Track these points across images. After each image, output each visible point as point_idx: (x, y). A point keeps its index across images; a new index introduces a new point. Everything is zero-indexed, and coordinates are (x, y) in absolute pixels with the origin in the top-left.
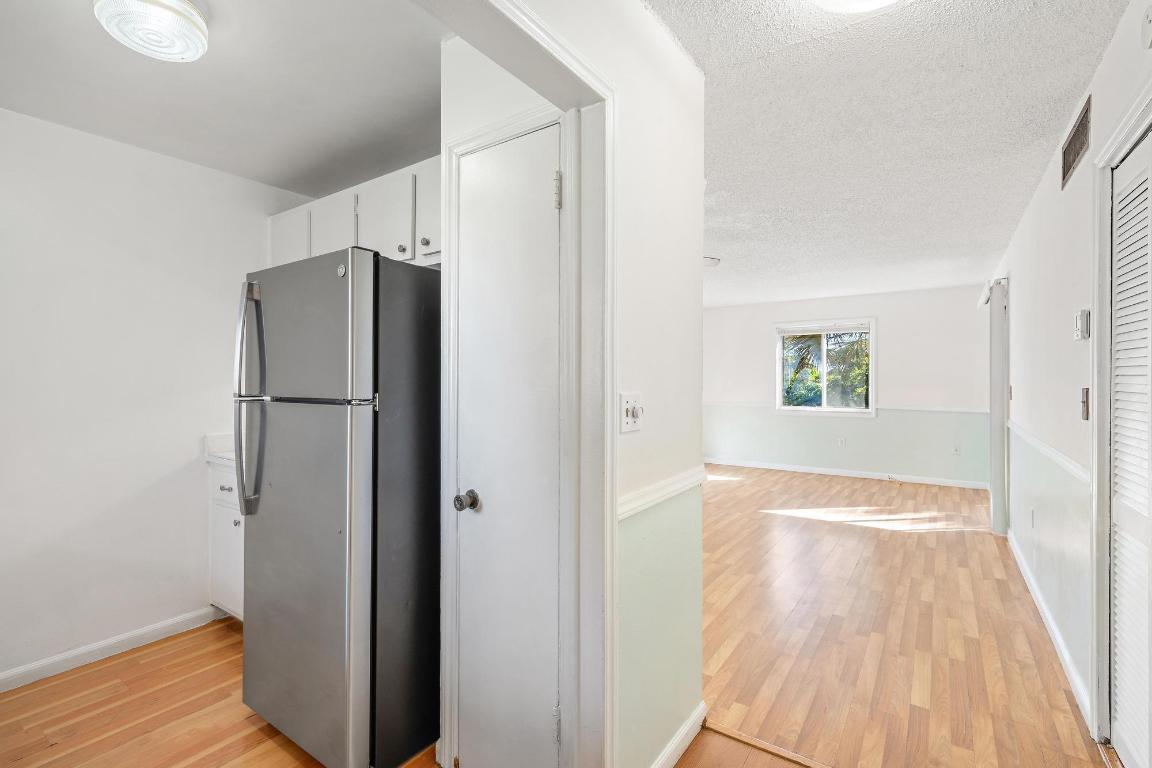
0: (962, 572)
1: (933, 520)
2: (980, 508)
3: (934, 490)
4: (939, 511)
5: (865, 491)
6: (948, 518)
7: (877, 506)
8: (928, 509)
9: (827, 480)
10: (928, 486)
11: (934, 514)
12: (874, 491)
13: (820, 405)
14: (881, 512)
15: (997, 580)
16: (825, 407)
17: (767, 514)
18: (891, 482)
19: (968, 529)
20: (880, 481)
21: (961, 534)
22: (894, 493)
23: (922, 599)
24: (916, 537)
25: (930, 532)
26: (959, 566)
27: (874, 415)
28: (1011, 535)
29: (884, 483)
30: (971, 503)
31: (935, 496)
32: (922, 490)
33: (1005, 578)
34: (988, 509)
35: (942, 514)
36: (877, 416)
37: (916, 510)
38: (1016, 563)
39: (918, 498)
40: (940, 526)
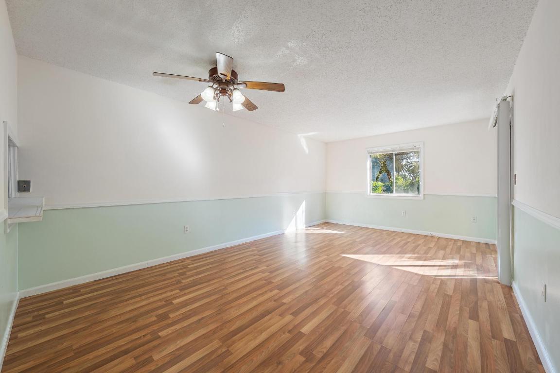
0: (472, 324)
1: (455, 267)
2: (490, 258)
3: (459, 244)
4: (460, 259)
5: (414, 243)
6: (466, 266)
7: (418, 254)
8: (453, 258)
9: (394, 234)
10: (456, 241)
11: (456, 261)
12: (419, 243)
13: (392, 192)
14: (419, 259)
15: (506, 340)
16: (395, 194)
17: (344, 257)
18: (433, 237)
19: (481, 276)
20: (426, 236)
21: (474, 281)
22: (432, 245)
23: (427, 365)
24: (439, 282)
25: (450, 278)
26: (470, 318)
27: (422, 198)
28: (515, 286)
29: (428, 238)
30: (484, 254)
31: (459, 248)
32: (451, 243)
33: (514, 339)
34: (496, 260)
35: (462, 262)
36: (424, 198)
37: (444, 258)
38: (522, 317)
39: (447, 249)
40: (460, 273)
